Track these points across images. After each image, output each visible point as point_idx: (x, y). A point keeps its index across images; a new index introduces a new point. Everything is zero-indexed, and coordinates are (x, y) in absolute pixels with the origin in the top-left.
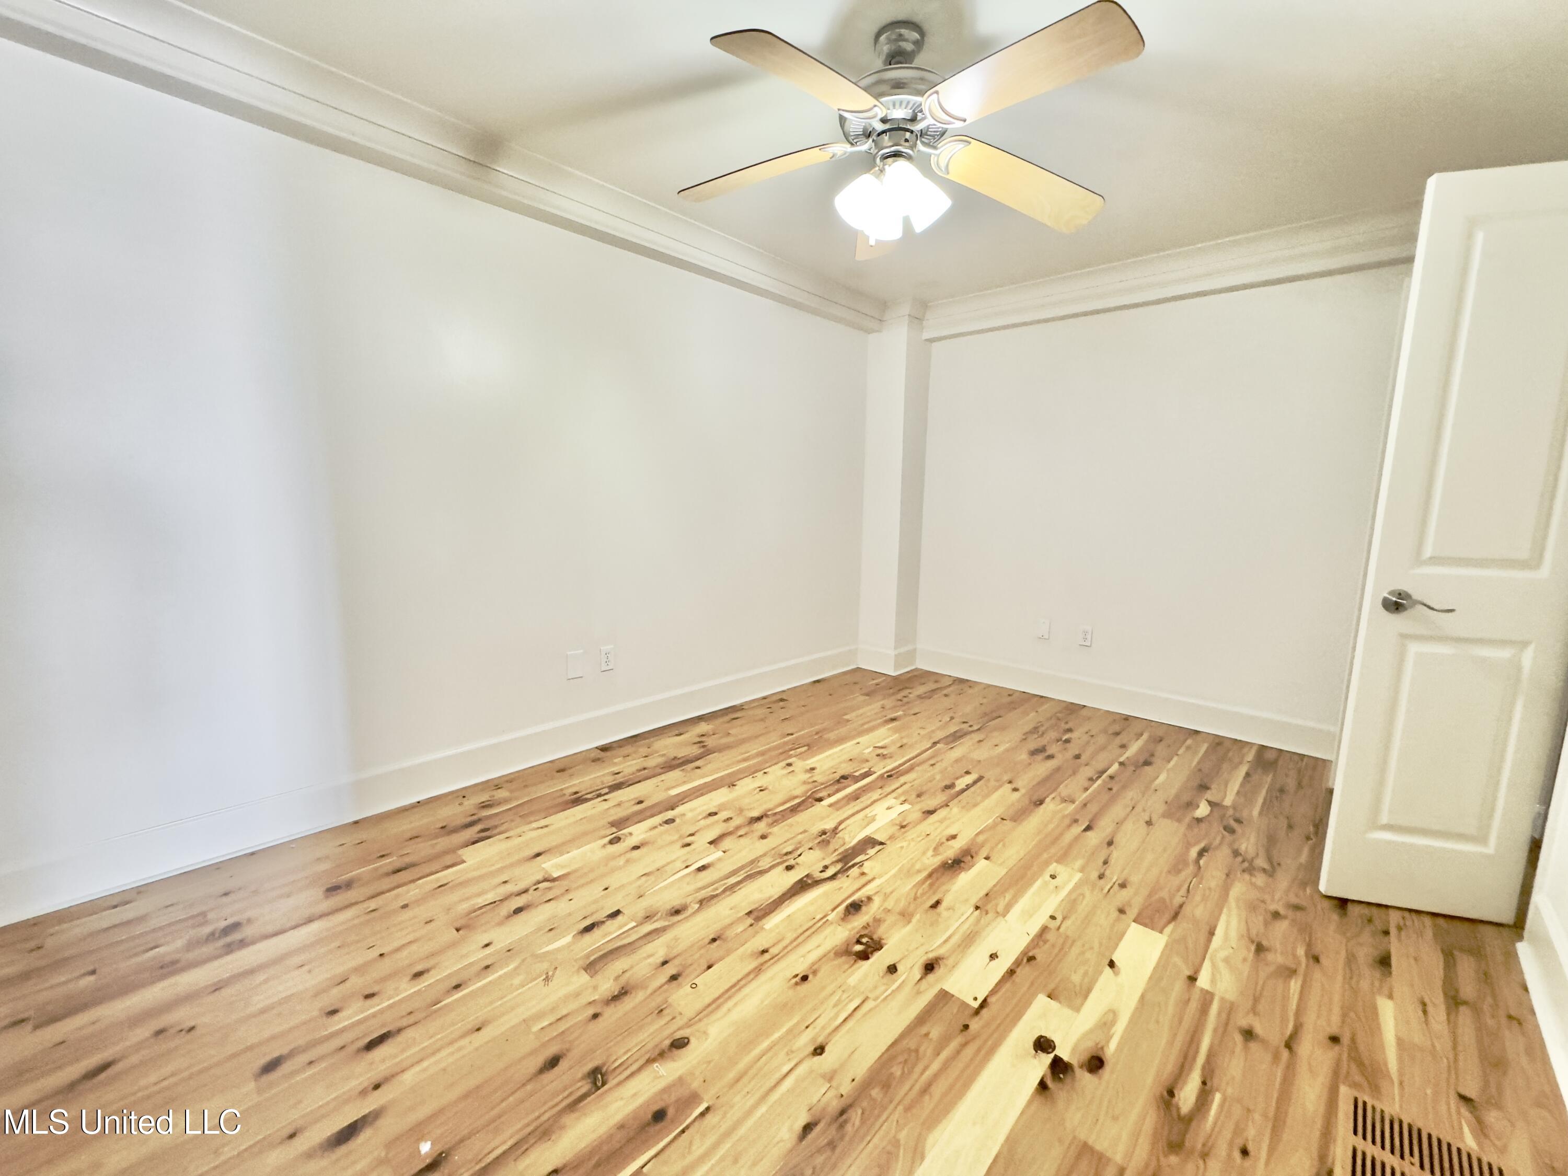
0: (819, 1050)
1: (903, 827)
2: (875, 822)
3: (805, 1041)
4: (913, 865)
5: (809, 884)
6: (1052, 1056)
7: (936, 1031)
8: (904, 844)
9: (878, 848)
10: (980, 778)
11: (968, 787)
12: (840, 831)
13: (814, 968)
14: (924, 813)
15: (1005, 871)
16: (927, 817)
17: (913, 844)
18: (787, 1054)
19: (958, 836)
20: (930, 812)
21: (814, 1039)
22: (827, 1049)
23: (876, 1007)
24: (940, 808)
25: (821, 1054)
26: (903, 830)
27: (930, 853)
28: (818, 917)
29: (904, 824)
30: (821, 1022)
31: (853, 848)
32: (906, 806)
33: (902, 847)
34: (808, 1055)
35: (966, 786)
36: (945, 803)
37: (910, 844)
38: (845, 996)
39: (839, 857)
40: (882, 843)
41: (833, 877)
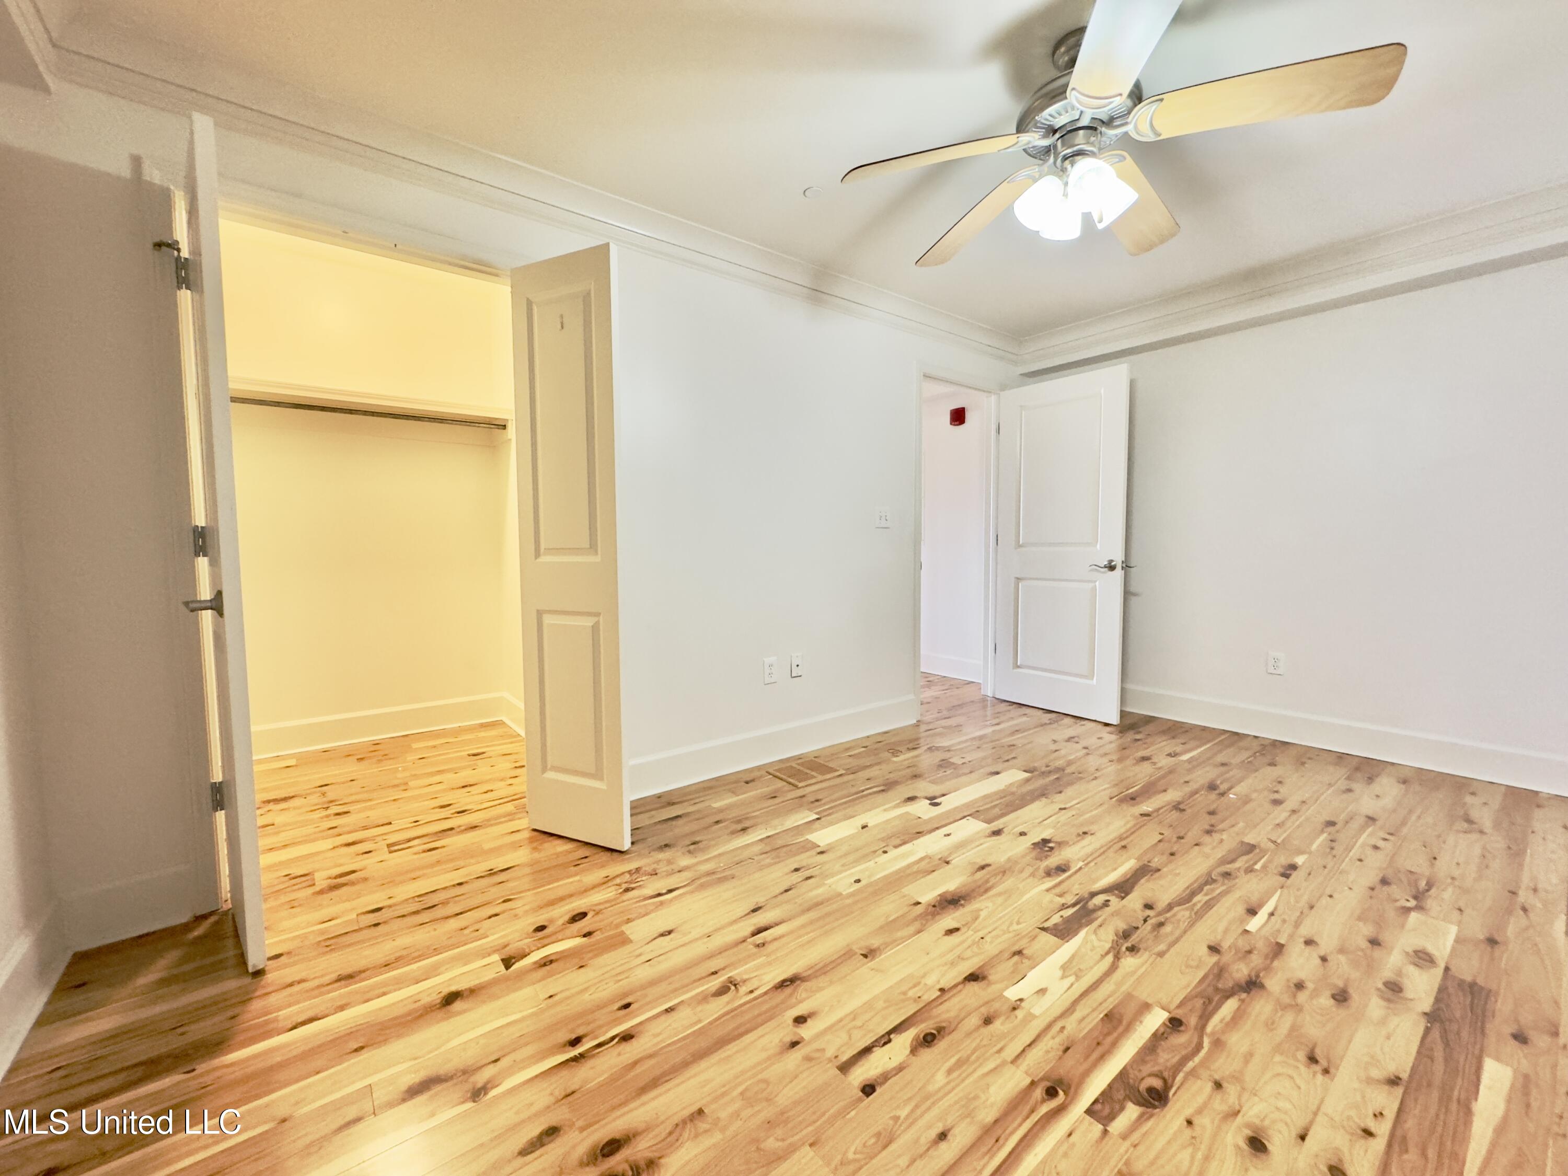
1: (1019, 953)
2: (1061, 963)
4: (1006, 900)
5: (1117, 889)
8: (1015, 927)
9: (1046, 925)
10: (845, 1068)
11: (885, 1040)
12: (1107, 953)
13: (1079, 838)
14: (984, 978)
15: (903, 890)
16: (979, 968)
17: (1004, 927)
19: (944, 933)
20: (973, 977)
24: (955, 986)
26: (1016, 948)
27: (983, 914)
28: (1092, 864)
29: (1016, 958)
31: (1081, 927)
32: (1012, 993)
33: (1018, 923)
35: (889, 1041)
36: (947, 996)
37: (1008, 927)
39: (1095, 915)
40: (1043, 929)
41: (1093, 895)
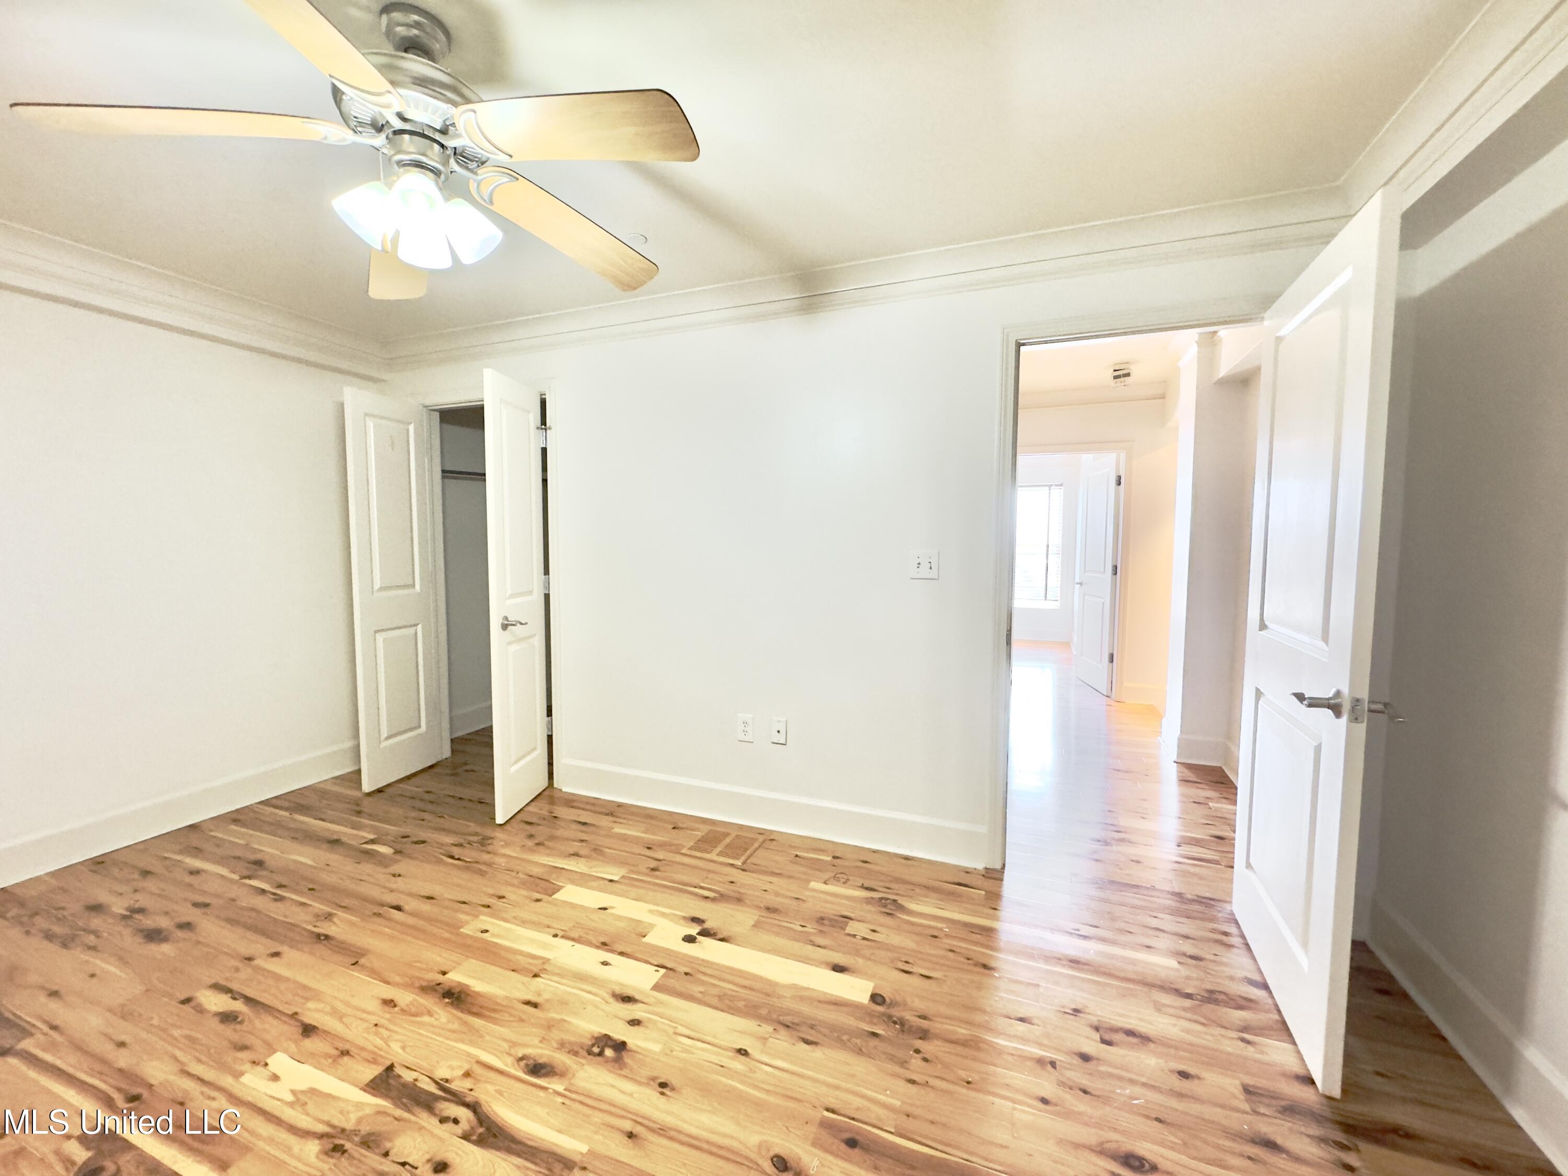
0: (742, 1052)
3: (738, 1064)
6: (697, 936)
7: (696, 989)
13: (648, 1081)
18: (755, 1072)
21: (732, 1059)
22: (739, 1047)
23: (682, 1025)
25: (746, 1051)
30: (714, 1058)
34: (750, 1058)
38: (677, 1048)
40: (390, 1067)
